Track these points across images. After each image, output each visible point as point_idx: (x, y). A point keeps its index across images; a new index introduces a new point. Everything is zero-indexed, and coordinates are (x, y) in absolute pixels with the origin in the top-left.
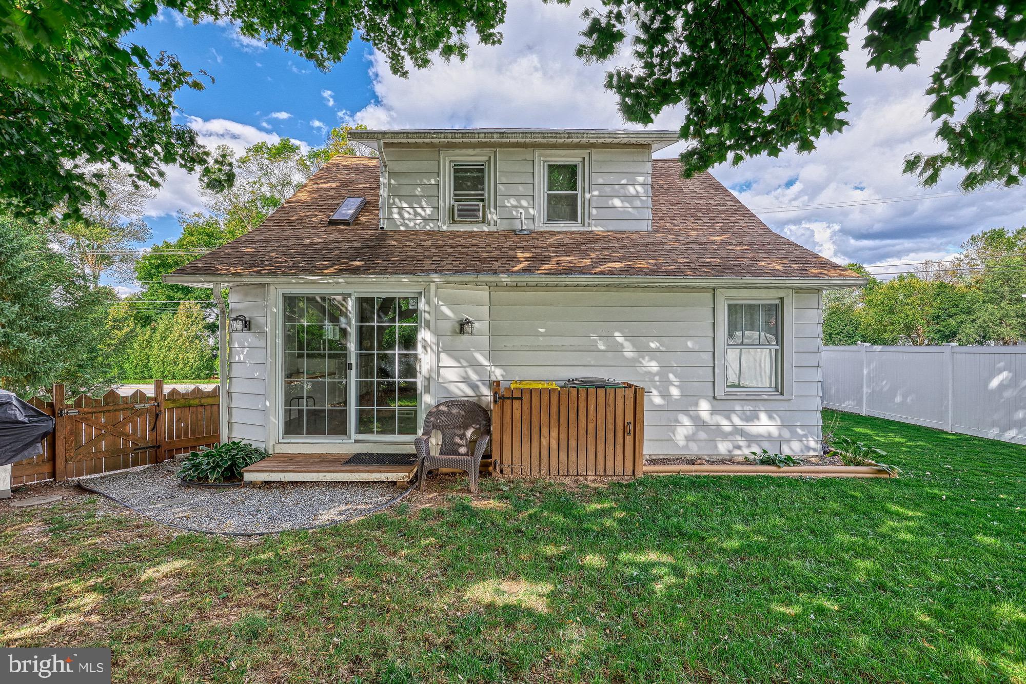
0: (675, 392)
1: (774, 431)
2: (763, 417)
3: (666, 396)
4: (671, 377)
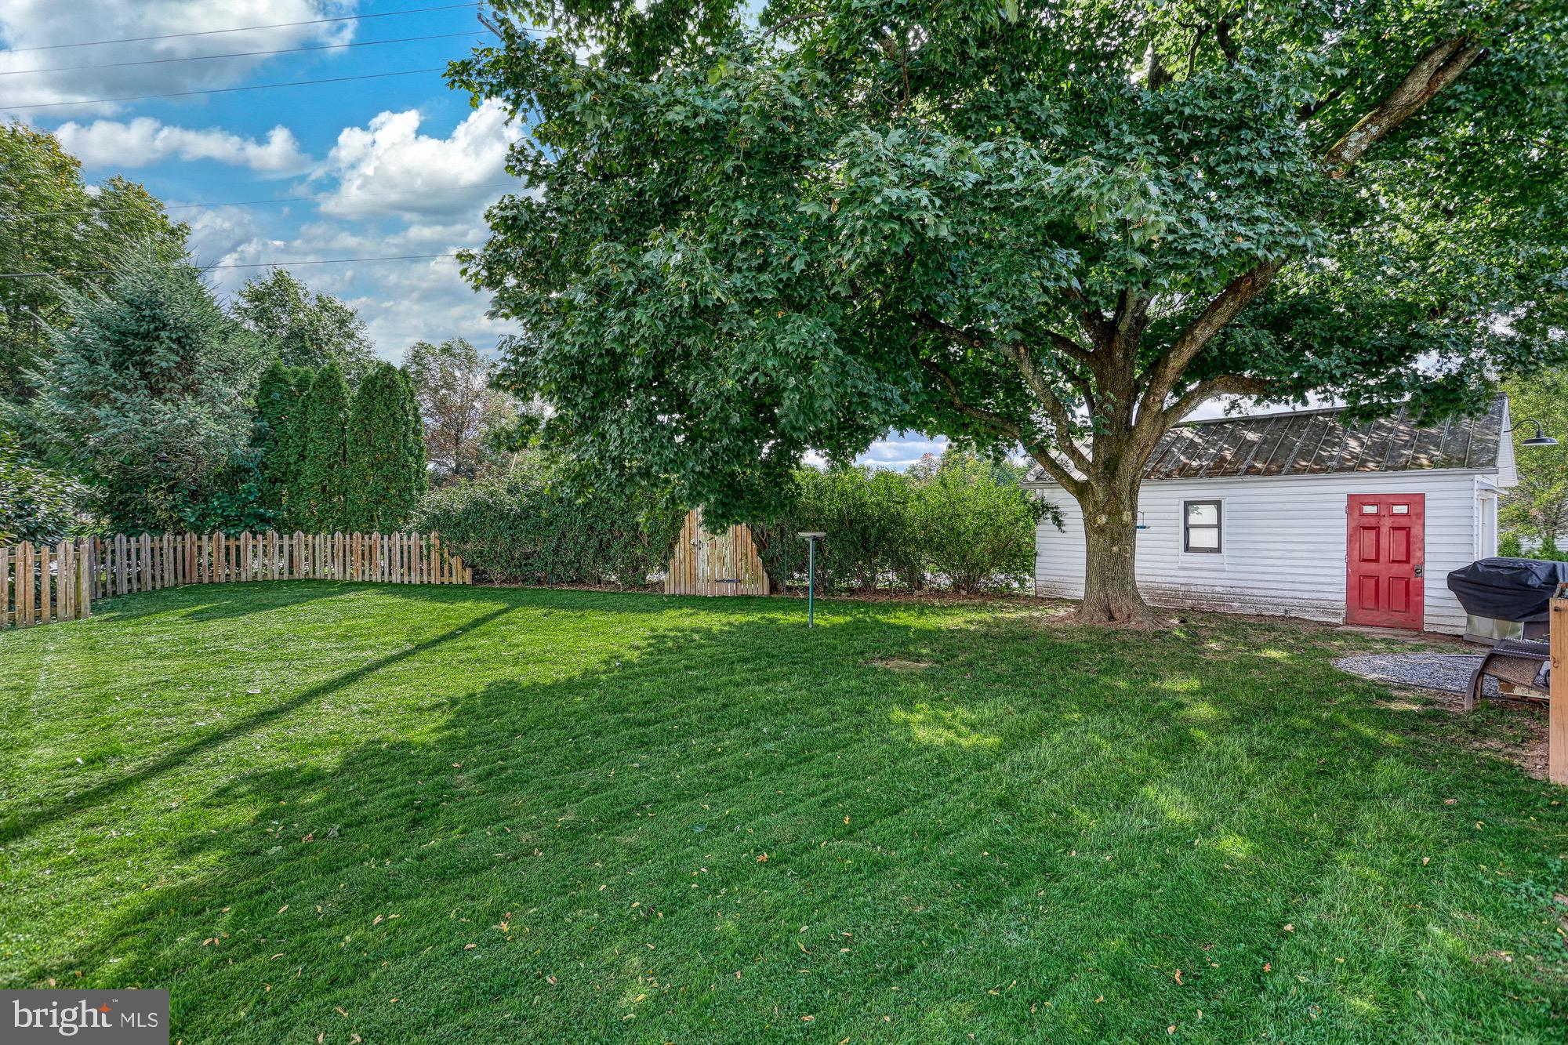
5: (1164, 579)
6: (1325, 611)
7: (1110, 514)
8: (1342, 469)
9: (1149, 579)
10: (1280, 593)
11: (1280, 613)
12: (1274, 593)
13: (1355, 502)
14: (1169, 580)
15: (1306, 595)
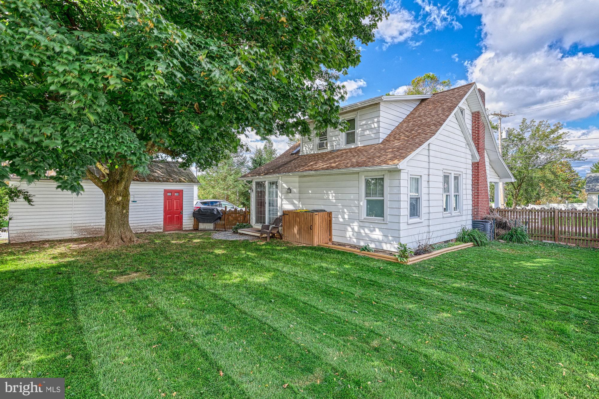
0: (346, 217)
1: (381, 238)
2: (377, 230)
3: (344, 218)
4: (345, 210)
5: (95, 224)
6: (157, 228)
7: (123, 196)
8: (164, 181)
9: (87, 225)
10: (143, 224)
11: (143, 231)
12: (141, 224)
13: (166, 191)
14: (97, 224)
15: (152, 224)
